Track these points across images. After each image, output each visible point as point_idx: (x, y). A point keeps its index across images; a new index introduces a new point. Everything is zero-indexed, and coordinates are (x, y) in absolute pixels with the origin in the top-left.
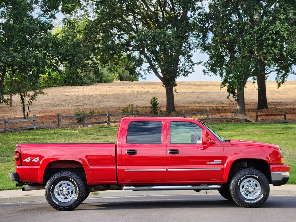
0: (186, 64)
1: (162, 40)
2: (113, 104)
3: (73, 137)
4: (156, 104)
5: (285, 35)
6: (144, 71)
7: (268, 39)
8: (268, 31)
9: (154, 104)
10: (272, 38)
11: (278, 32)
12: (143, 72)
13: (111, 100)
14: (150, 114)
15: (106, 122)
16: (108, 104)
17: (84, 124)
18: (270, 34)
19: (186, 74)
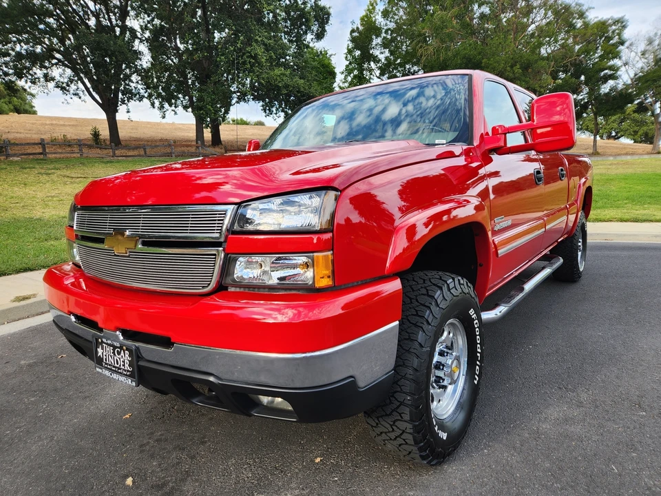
0: (140, 87)
1: (112, 48)
2: (29, 136)
3: (3, 171)
4: (98, 135)
5: (263, 60)
6: (83, 91)
7: (244, 63)
8: (244, 54)
9: (96, 135)
10: (250, 62)
11: (255, 57)
12: (81, 92)
13: (22, 131)
14: (90, 147)
15: (41, 154)
16: (18, 136)
17: (8, 156)
18: (248, 57)
19: (141, 99)
